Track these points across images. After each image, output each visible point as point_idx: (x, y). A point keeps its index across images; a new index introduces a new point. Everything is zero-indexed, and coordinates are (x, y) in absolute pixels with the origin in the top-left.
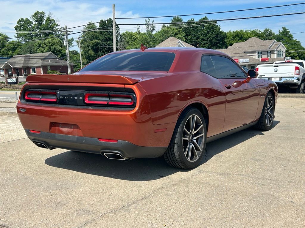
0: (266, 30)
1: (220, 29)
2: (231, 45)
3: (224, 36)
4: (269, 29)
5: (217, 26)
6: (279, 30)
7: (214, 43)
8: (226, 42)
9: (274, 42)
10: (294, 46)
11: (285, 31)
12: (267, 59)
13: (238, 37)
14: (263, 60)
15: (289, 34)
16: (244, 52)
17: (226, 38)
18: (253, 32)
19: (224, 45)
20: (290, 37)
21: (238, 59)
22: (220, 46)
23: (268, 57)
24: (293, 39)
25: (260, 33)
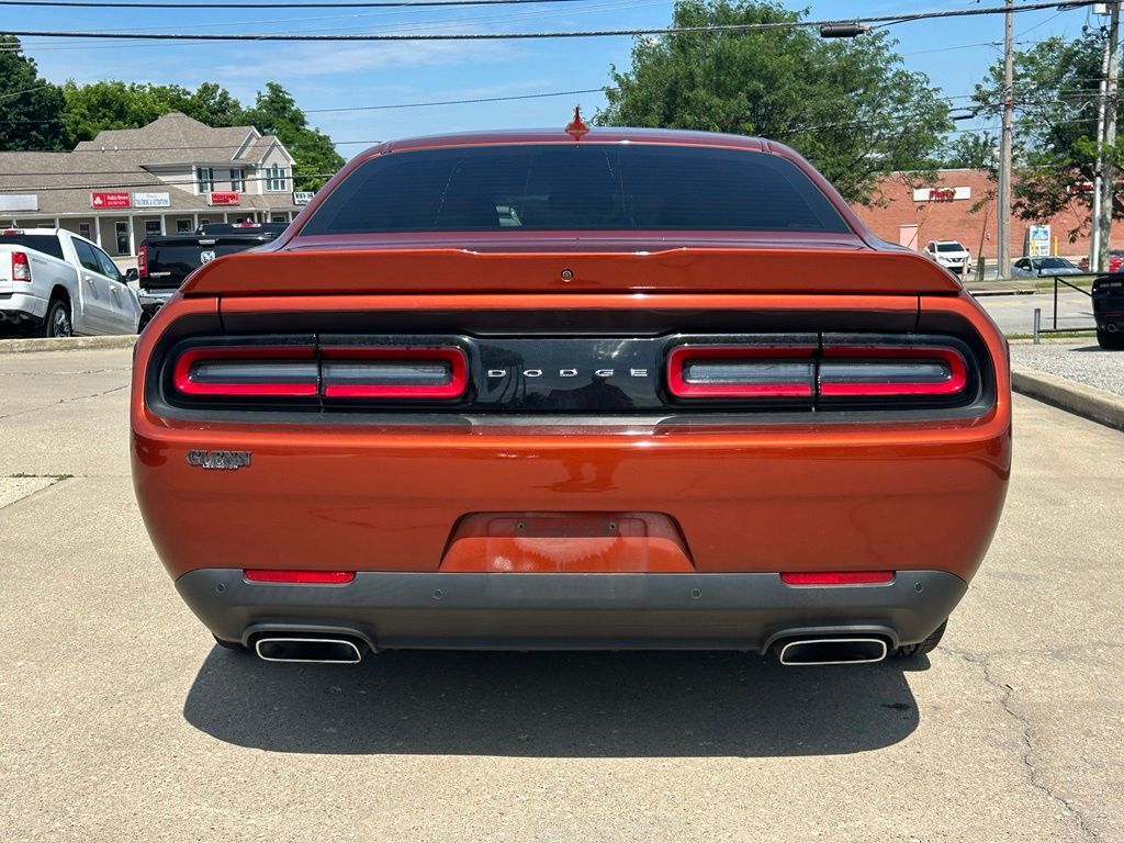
0: (207, 90)
1: (33, 72)
2: (87, 137)
3: (54, 100)
4: (217, 86)
5: (23, 59)
6: (259, 93)
7: (14, 126)
8: (64, 126)
9: (252, 135)
10: (312, 154)
11: (278, 96)
12: (233, 197)
13: (110, 109)
14: (219, 201)
15: (293, 108)
16: (143, 167)
17: (63, 107)
18: (160, 94)
19: (56, 137)
20: (297, 120)
21: (126, 195)
22: (41, 141)
23: (234, 190)
24: (307, 127)
25: (189, 97)
